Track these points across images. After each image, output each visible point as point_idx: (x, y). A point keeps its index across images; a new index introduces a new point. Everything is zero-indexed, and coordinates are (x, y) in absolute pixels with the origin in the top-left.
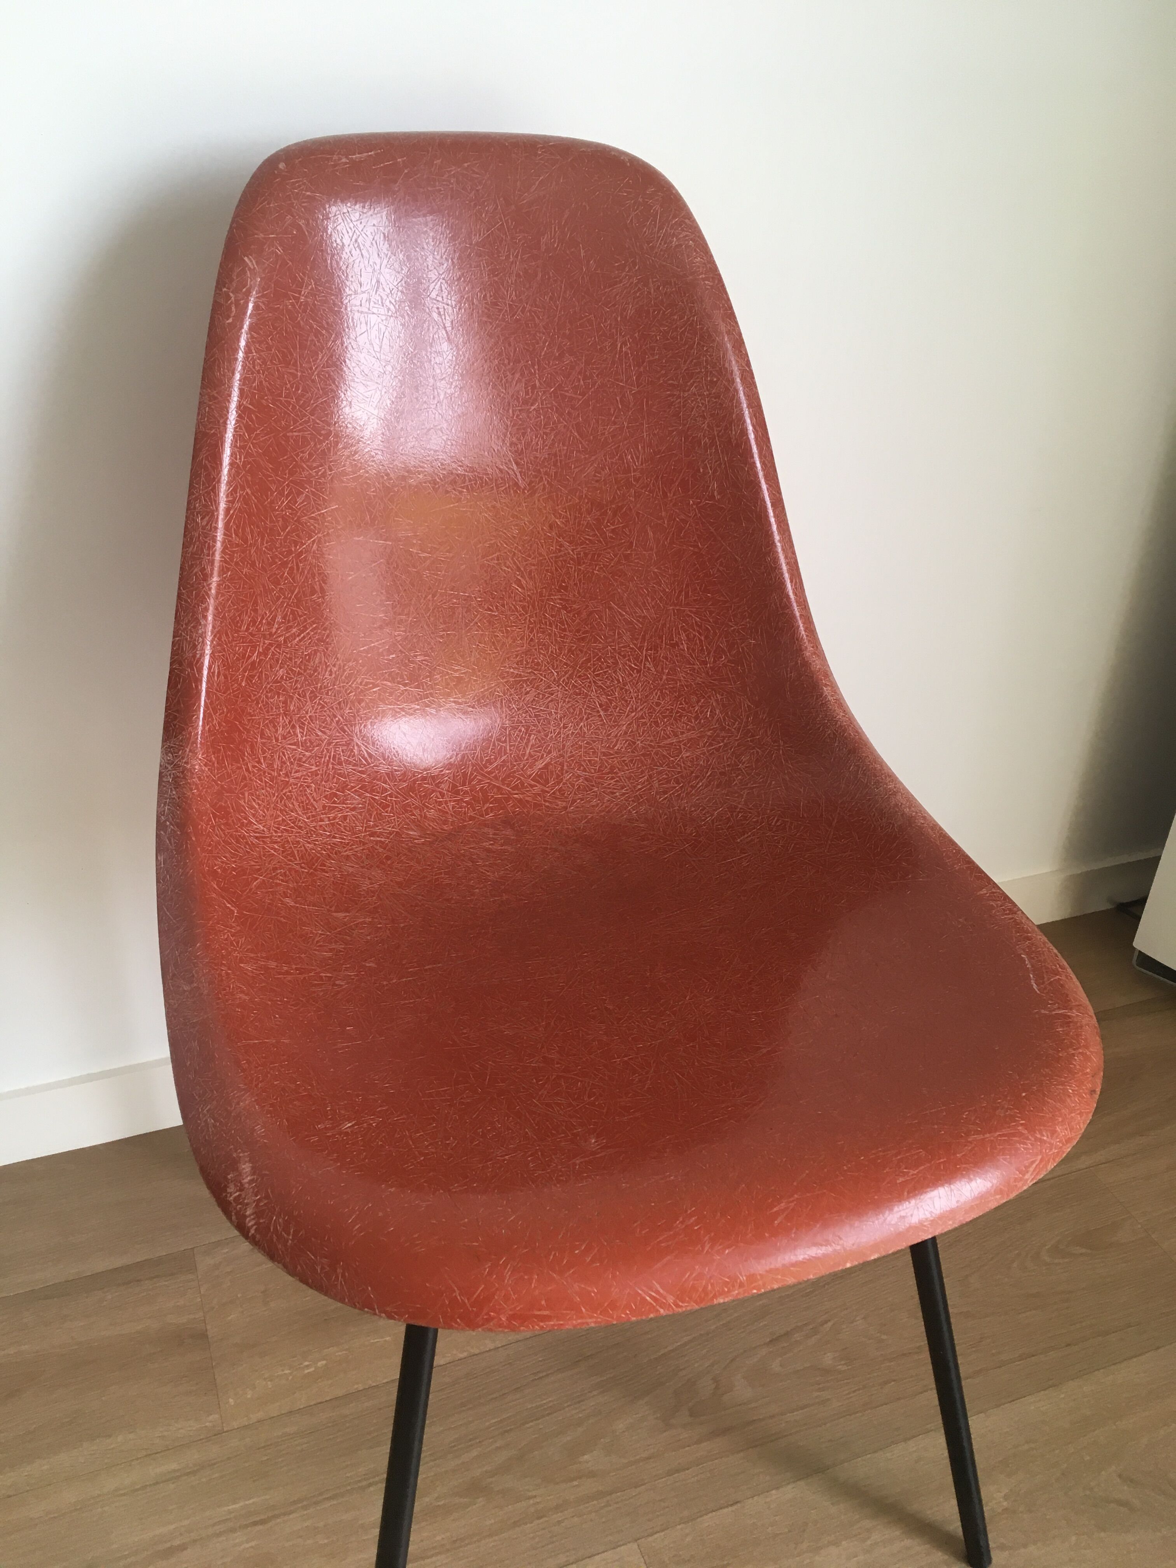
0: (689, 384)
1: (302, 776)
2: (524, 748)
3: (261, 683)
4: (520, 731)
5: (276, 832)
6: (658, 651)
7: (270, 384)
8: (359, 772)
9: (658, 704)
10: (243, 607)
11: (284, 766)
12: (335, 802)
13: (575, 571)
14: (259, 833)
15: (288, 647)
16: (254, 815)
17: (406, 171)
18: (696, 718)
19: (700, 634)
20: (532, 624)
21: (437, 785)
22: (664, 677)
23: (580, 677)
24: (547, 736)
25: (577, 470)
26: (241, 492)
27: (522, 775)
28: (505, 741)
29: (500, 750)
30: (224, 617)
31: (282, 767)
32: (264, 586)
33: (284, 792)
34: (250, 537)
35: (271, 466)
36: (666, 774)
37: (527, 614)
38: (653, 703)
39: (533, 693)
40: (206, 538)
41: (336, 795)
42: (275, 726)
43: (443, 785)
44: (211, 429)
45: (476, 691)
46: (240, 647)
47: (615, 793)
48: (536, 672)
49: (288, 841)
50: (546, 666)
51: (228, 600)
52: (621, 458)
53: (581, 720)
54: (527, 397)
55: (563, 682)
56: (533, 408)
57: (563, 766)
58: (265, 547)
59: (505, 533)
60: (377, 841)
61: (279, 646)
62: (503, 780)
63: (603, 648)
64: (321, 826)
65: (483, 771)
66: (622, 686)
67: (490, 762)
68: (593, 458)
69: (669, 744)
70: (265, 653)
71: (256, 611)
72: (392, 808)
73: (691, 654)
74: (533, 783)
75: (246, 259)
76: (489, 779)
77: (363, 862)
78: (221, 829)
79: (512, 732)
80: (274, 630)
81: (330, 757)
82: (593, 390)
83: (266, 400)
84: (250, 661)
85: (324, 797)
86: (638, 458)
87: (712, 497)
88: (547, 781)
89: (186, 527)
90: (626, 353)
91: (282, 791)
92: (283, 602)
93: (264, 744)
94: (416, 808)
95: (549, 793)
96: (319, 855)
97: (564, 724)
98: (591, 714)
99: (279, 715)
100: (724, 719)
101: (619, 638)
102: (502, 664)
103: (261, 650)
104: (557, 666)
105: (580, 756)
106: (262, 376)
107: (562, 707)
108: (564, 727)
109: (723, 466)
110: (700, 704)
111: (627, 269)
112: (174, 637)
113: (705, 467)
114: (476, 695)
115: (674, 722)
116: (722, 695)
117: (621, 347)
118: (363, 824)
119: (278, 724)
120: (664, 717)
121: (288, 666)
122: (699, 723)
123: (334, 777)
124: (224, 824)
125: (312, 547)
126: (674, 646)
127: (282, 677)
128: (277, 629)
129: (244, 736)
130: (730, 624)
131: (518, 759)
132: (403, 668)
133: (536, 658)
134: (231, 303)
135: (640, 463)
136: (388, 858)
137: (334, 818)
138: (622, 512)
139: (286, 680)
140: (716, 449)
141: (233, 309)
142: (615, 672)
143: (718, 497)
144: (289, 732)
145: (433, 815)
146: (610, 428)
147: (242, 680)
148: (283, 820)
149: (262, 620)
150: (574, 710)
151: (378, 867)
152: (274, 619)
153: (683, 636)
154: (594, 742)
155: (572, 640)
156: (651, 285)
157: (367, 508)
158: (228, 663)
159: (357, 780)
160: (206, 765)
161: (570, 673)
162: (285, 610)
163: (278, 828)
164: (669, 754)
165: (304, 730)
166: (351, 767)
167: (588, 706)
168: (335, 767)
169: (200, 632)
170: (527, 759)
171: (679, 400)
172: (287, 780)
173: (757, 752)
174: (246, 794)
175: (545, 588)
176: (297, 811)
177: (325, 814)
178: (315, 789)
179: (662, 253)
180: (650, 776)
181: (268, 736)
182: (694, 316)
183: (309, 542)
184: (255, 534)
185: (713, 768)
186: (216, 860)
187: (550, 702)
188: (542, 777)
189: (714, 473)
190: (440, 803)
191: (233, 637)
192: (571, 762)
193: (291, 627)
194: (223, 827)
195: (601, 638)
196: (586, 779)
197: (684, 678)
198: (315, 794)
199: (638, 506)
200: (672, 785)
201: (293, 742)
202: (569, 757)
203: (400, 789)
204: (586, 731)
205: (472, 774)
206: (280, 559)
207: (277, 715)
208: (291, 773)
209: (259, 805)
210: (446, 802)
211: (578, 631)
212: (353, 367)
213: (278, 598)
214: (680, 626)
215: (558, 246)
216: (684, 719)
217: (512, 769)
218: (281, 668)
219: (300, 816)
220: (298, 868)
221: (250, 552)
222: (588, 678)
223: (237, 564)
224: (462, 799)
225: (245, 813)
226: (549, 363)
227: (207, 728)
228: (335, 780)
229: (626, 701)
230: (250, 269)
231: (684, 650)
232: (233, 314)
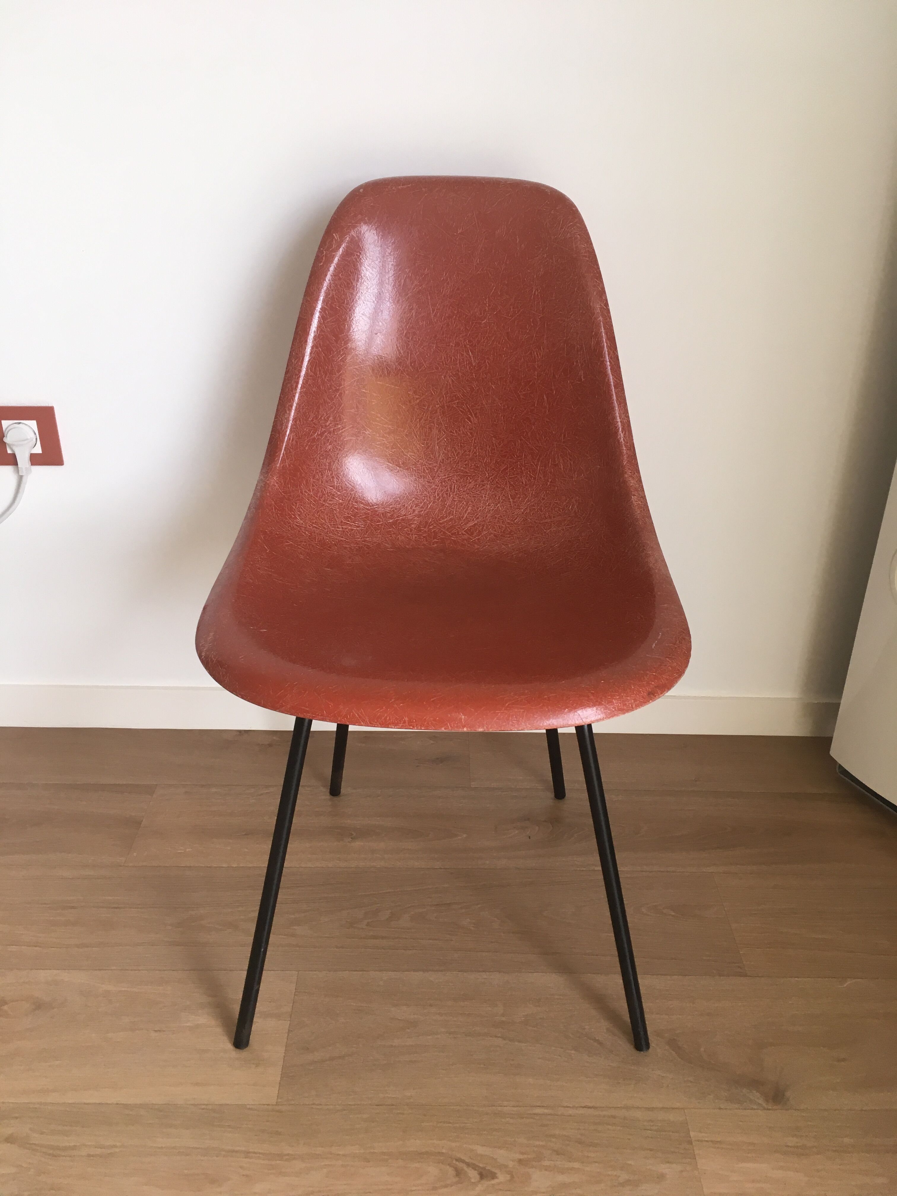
0: (570, 314)
1: (333, 504)
2: (464, 514)
3: (317, 450)
4: (463, 503)
5: (309, 526)
6: (546, 468)
7: (338, 297)
8: (367, 509)
9: (543, 499)
10: (311, 408)
11: (324, 496)
12: (348, 521)
13: (502, 416)
14: (299, 524)
15: (335, 435)
16: (299, 515)
17: (426, 195)
18: (563, 509)
19: (570, 460)
20: (476, 443)
21: (410, 525)
22: (549, 484)
23: (501, 477)
24: (478, 509)
25: (505, 358)
26: (316, 349)
27: (459, 528)
28: (453, 508)
29: (449, 513)
30: (299, 411)
31: (322, 496)
32: (324, 400)
33: (321, 509)
34: (318, 373)
35: (334, 338)
36: (540, 539)
37: (473, 437)
38: (540, 498)
39: (473, 483)
40: (295, 370)
41: (350, 517)
42: (322, 475)
43: (413, 526)
44: (304, 316)
45: (441, 477)
46: (307, 429)
47: (508, 545)
48: (476, 472)
49: (315, 532)
50: (482, 469)
51: (302, 403)
52: (531, 353)
53: (499, 503)
54: (481, 316)
55: (491, 479)
56: (483, 322)
57: (484, 527)
58: (327, 380)
59: (462, 390)
60: (365, 545)
61: (330, 433)
62: (448, 529)
63: (515, 463)
64: (336, 530)
65: (438, 522)
66: (524, 486)
67: (443, 518)
68: (515, 353)
69: (545, 522)
70: (322, 434)
71: (318, 412)
72: (381, 531)
73: (564, 471)
74: (464, 533)
75: (334, 234)
76: (440, 527)
77: (353, 551)
78: (278, 516)
79: (458, 503)
80: (328, 424)
81: (351, 498)
82: (518, 314)
83: (335, 305)
84: (312, 437)
85: (343, 517)
86: (540, 354)
87: (580, 380)
88: (472, 533)
89: (288, 364)
90: (538, 295)
91: (320, 508)
92: (334, 410)
93: (314, 482)
94: (394, 534)
95: (472, 539)
96: (330, 543)
97: (489, 504)
98: (505, 500)
99: (326, 469)
100: (578, 511)
101: (525, 458)
102: (457, 464)
103: (319, 433)
104: (488, 470)
105: (495, 523)
106: (334, 292)
107: (489, 493)
108: (489, 505)
109: (586, 362)
110: (567, 501)
111: (541, 249)
112: (275, 418)
113: (577, 362)
114: (440, 480)
115: (551, 510)
116: (579, 497)
117: (535, 292)
118: (361, 535)
119: (324, 474)
120: (546, 507)
121: (334, 444)
122: (565, 512)
123: (351, 508)
124: (280, 514)
125: (354, 383)
126: (555, 465)
127: (330, 450)
128: (330, 424)
129: (303, 475)
130: (587, 455)
131: (460, 519)
132: (399, 457)
133: (477, 464)
134: (323, 256)
135: (541, 357)
136: (368, 553)
137: (346, 529)
138: (530, 384)
139: (332, 452)
140: (583, 351)
141: (324, 258)
142: (521, 477)
143: (583, 380)
144: (330, 480)
145: (403, 539)
146: (526, 336)
147: (306, 446)
148: (316, 522)
149: (322, 417)
150: (496, 496)
151: (360, 556)
152: (328, 418)
153: (561, 461)
154: (504, 516)
155: (498, 456)
156: (554, 259)
157: (386, 367)
158: (299, 436)
159: (365, 513)
160: (277, 483)
161: (496, 474)
162: (335, 414)
163: (312, 525)
164: (544, 528)
165: (339, 481)
166: (362, 505)
167: (503, 495)
168: (353, 503)
169: (286, 417)
170: (464, 520)
171: (564, 323)
172: (324, 503)
173: (591, 531)
174: (298, 504)
175: (484, 423)
176: (325, 520)
177: (342, 525)
178: (339, 512)
179: (561, 241)
180: (531, 539)
181: (317, 479)
182: (575, 276)
183: (352, 380)
184: (322, 372)
185: (565, 538)
186: (269, 527)
187: (482, 490)
188: (470, 532)
189: (581, 366)
190: (409, 534)
191: (303, 423)
192: (489, 525)
193: (338, 424)
194: (279, 515)
195: (515, 457)
196: (495, 536)
197: (560, 485)
198: (338, 514)
199: (539, 381)
200: (541, 545)
201: (331, 485)
202: (489, 522)
203: (388, 523)
204: (500, 509)
205: (431, 522)
206: (335, 387)
207: (325, 469)
208: (327, 501)
209: (304, 511)
210: (412, 535)
211: (502, 451)
212: (386, 293)
213: (332, 408)
214: (560, 454)
215: (505, 236)
216: (557, 509)
217: (454, 523)
218: (330, 445)
219: (327, 523)
220: (314, 545)
221: (318, 381)
222: (506, 479)
223: (310, 385)
224: (422, 535)
225: (294, 512)
226: (495, 298)
227: (282, 465)
228: (352, 510)
229: (526, 495)
230: (335, 240)
231: (561, 469)
232: (323, 261)
